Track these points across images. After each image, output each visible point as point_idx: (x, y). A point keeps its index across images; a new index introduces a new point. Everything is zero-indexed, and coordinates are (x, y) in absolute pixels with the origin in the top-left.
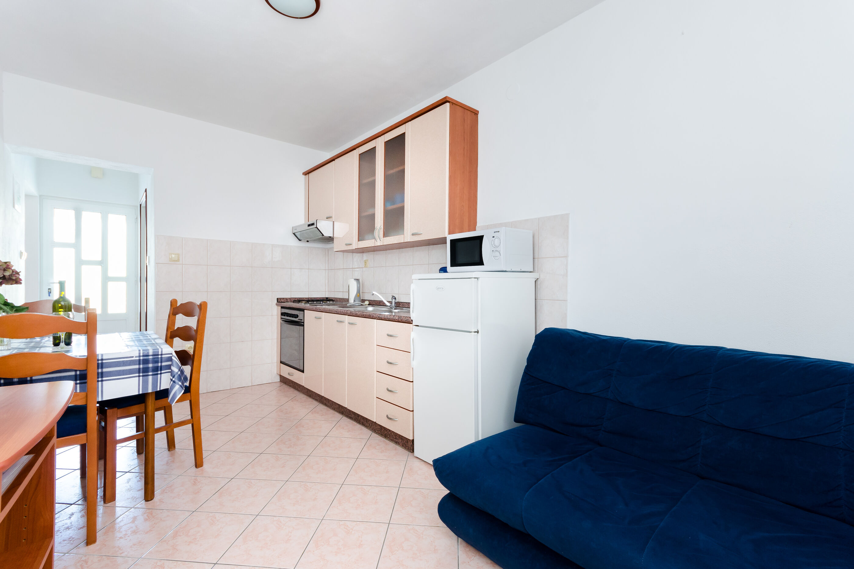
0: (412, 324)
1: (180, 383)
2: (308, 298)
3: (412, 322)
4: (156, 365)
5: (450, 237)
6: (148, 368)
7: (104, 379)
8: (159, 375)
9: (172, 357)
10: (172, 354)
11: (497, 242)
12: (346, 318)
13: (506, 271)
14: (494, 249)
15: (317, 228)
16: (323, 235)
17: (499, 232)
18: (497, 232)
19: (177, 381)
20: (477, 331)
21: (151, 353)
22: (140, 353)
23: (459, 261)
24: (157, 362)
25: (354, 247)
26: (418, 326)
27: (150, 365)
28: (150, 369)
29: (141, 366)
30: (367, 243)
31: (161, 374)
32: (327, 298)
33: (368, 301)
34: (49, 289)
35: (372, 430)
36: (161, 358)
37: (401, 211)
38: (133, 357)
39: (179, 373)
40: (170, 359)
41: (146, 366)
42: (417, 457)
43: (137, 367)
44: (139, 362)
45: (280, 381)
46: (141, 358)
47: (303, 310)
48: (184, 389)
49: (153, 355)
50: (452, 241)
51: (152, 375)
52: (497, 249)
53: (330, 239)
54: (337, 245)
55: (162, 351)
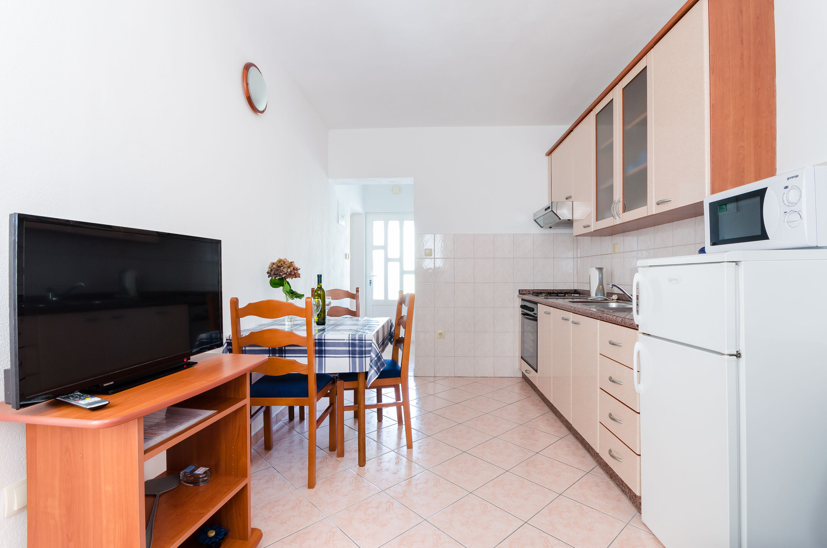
0: (638, 330)
1: (375, 369)
2: (553, 290)
3: (637, 329)
4: (361, 349)
6: (355, 351)
7: (326, 355)
8: (364, 358)
9: (371, 343)
10: (372, 340)
11: (792, 195)
12: (571, 316)
13: (817, 247)
14: (788, 209)
15: (552, 211)
16: (560, 219)
17: (797, 176)
18: (793, 177)
19: (373, 366)
20: (735, 353)
21: (357, 338)
22: (349, 337)
23: (724, 234)
24: (362, 346)
25: (592, 229)
26: (649, 335)
27: (357, 349)
28: (357, 352)
29: (351, 349)
30: (607, 223)
31: (365, 357)
32: (576, 290)
33: (616, 296)
34: (370, 280)
35: (597, 462)
36: (365, 343)
37: (643, 174)
38: (344, 340)
39: (376, 358)
40: (370, 345)
41: (354, 349)
42: (645, 525)
43: (347, 348)
44: (349, 345)
45: (522, 377)
46: (351, 341)
47: (536, 303)
48: (379, 374)
49: (359, 340)
50: (712, 205)
51: (359, 357)
52: (794, 208)
53: (569, 223)
54: (578, 229)
55: (365, 338)
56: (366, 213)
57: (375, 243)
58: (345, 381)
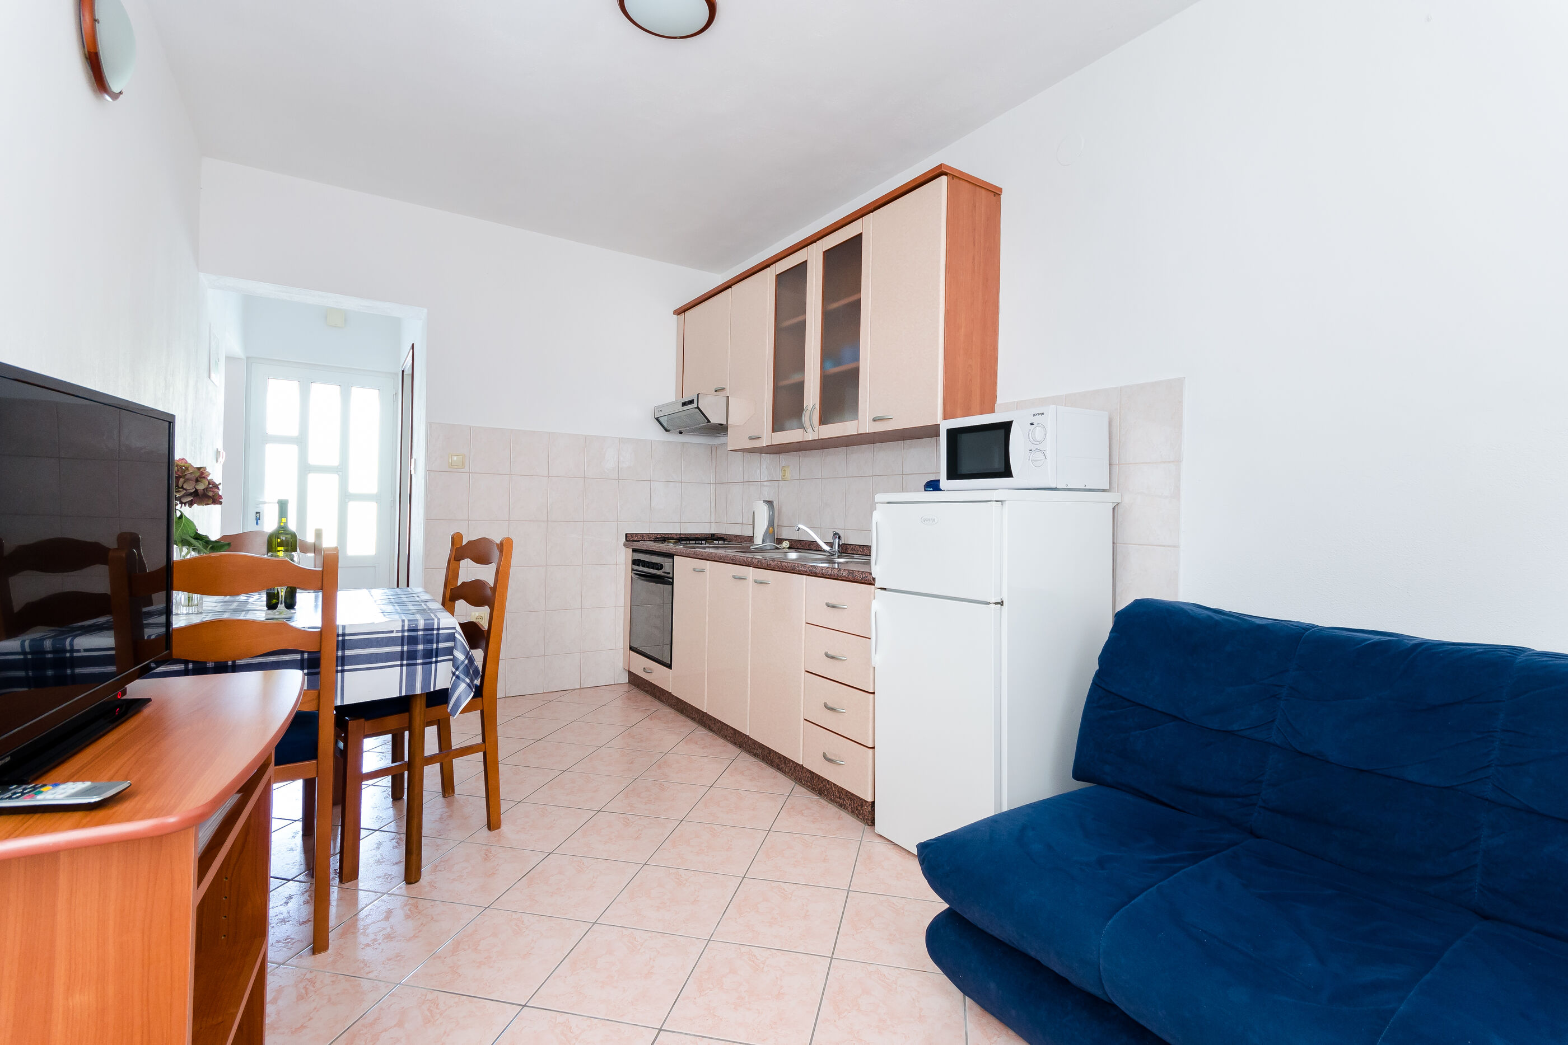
0: (874, 585)
1: (468, 680)
2: (680, 534)
3: (873, 583)
4: (429, 647)
5: (946, 425)
6: (416, 651)
7: (346, 668)
8: (433, 665)
9: (454, 633)
10: (454, 628)
11: (1038, 433)
12: (751, 572)
13: (1056, 489)
14: (1033, 448)
15: (698, 408)
16: (709, 421)
17: (1043, 414)
18: (1039, 414)
19: (462, 676)
20: (1000, 601)
21: (421, 626)
22: (403, 626)
23: (964, 468)
24: (431, 642)
25: (764, 443)
26: (885, 589)
27: (420, 647)
28: (420, 654)
29: (405, 648)
30: (791, 436)
31: (436, 662)
32: (713, 535)
33: (787, 542)
34: (257, 513)
35: (795, 779)
36: (438, 634)
37: (853, 375)
38: (392, 632)
39: (466, 662)
40: (451, 637)
41: (412, 648)
42: (881, 836)
43: (398, 649)
44: (402, 641)
45: (629, 682)
46: (406, 634)
47: (671, 556)
48: (474, 690)
49: (424, 630)
50: (952, 434)
51: (423, 664)
52: (1039, 447)
53: (722, 429)
54: (735, 439)
55: (439, 624)
56: (248, 358)
57: (272, 429)
58: (367, 719)
